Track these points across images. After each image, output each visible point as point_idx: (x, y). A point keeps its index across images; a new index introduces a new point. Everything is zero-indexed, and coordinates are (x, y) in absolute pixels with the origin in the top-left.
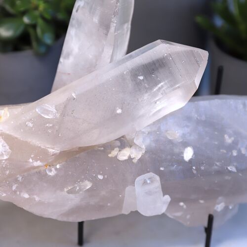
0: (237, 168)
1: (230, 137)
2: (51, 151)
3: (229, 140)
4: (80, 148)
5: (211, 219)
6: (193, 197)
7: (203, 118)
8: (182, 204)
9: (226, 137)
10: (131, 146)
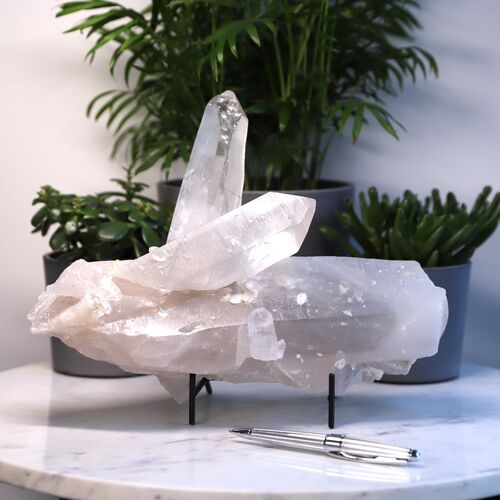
0: (352, 313)
1: (345, 287)
2: (163, 291)
3: (343, 290)
4: (192, 291)
5: (332, 378)
6: (310, 348)
7: (317, 271)
8: (299, 356)
9: (341, 287)
10: (243, 292)
